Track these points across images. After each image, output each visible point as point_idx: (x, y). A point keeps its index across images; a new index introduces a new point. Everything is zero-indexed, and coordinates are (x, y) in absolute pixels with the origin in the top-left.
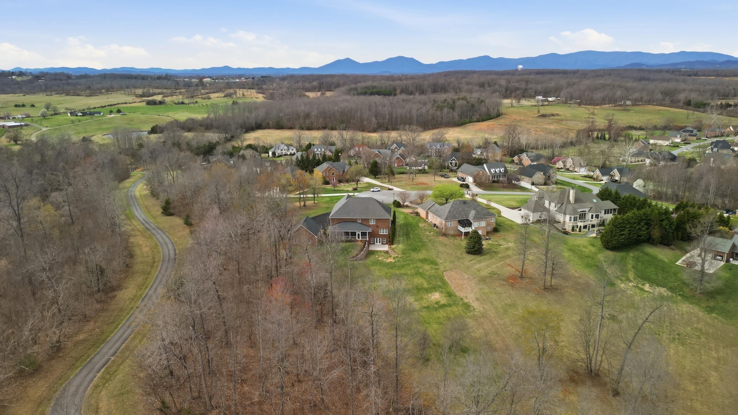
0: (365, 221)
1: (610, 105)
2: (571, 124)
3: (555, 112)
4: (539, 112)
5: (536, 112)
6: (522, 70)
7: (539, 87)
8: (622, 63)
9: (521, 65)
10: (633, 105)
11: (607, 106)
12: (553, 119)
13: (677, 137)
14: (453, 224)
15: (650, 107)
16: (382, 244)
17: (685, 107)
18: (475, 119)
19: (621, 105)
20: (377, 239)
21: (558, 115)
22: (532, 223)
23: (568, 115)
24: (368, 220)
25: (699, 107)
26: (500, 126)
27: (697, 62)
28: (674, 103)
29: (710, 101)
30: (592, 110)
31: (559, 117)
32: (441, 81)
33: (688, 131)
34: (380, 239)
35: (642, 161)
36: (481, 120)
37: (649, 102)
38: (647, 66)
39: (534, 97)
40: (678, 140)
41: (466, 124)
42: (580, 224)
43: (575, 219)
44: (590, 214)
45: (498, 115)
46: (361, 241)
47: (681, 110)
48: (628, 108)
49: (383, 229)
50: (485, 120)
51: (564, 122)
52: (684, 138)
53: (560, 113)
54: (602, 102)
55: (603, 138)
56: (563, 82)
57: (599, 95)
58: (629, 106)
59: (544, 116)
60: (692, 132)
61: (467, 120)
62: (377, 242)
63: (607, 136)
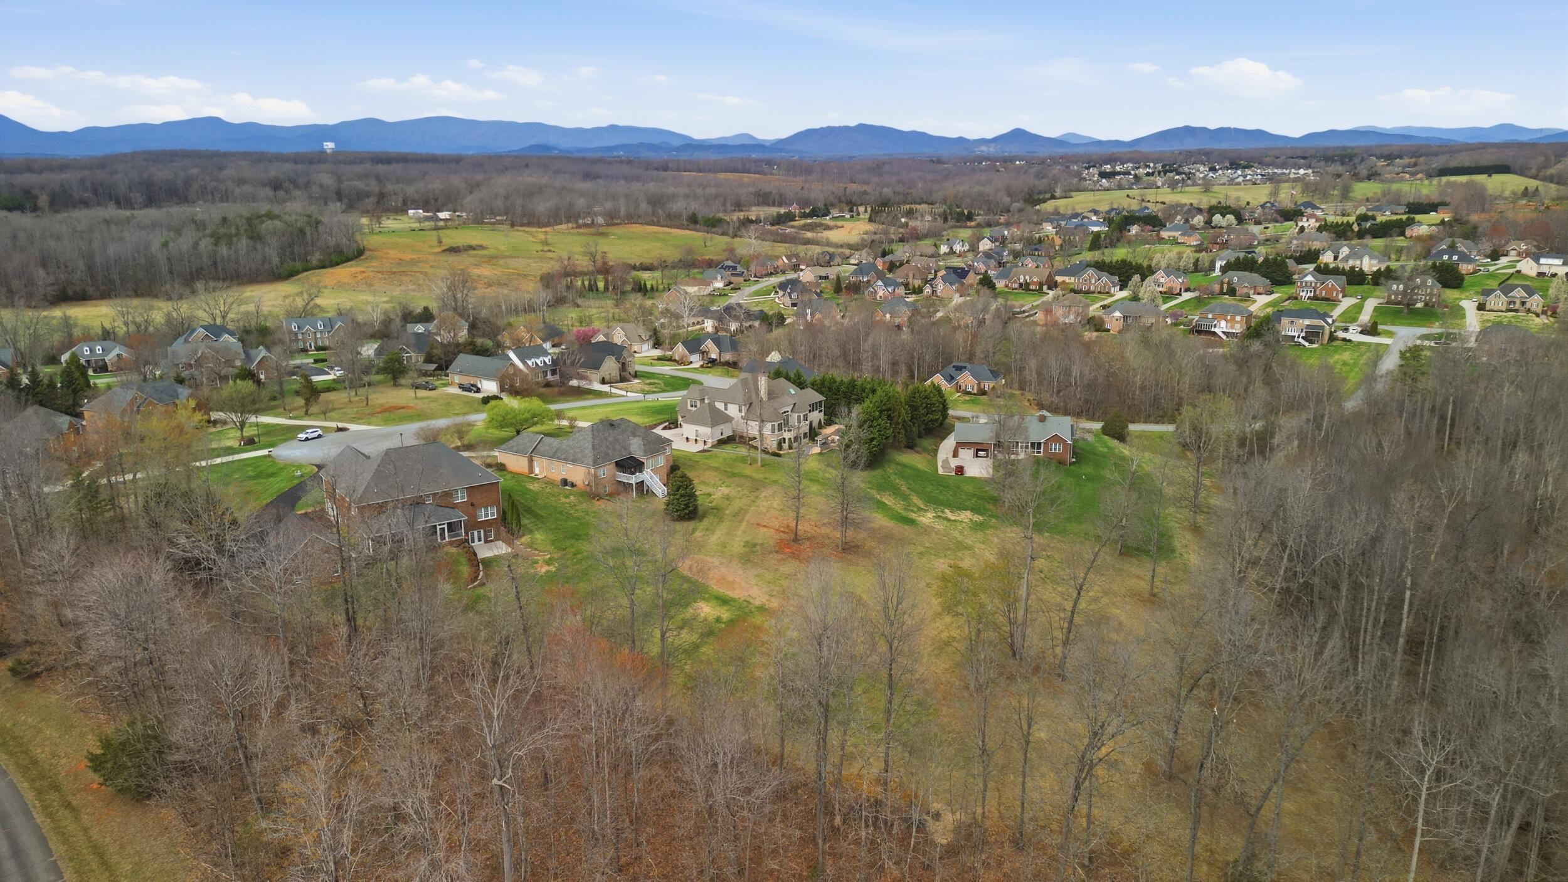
0: (445, 499)
1: (570, 225)
2: (518, 264)
3: (474, 242)
4: (440, 242)
5: (435, 243)
6: (335, 153)
7: (411, 190)
8: (515, 145)
9: (331, 141)
10: (608, 225)
11: (564, 226)
12: (476, 256)
13: (716, 279)
14: (607, 471)
15: (637, 228)
16: (486, 542)
17: (692, 226)
18: (315, 263)
19: (586, 225)
20: (473, 534)
21: (481, 247)
22: (713, 446)
23: (502, 248)
24: (448, 494)
25: (714, 226)
26: (380, 276)
27: (641, 145)
28: (672, 220)
29: (721, 215)
30: (542, 237)
31: (485, 252)
32: (162, 174)
33: (729, 267)
34: (479, 533)
35: (698, 323)
36: (327, 263)
37: (632, 218)
38: (560, 151)
39: (404, 211)
40: (719, 284)
41: (297, 273)
42: (787, 435)
43: (780, 429)
44: (796, 415)
45: (359, 253)
46: (451, 543)
47: (687, 232)
48: (601, 230)
49: (486, 508)
50: (337, 264)
51: (502, 262)
52: (727, 281)
53: (484, 243)
54: (553, 219)
55: (593, 288)
56: (456, 181)
57: (542, 206)
58: (601, 225)
59: (453, 250)
60: (735, 268)
61: (298, 265)
62: (473, 541)
63: (601, 285)
